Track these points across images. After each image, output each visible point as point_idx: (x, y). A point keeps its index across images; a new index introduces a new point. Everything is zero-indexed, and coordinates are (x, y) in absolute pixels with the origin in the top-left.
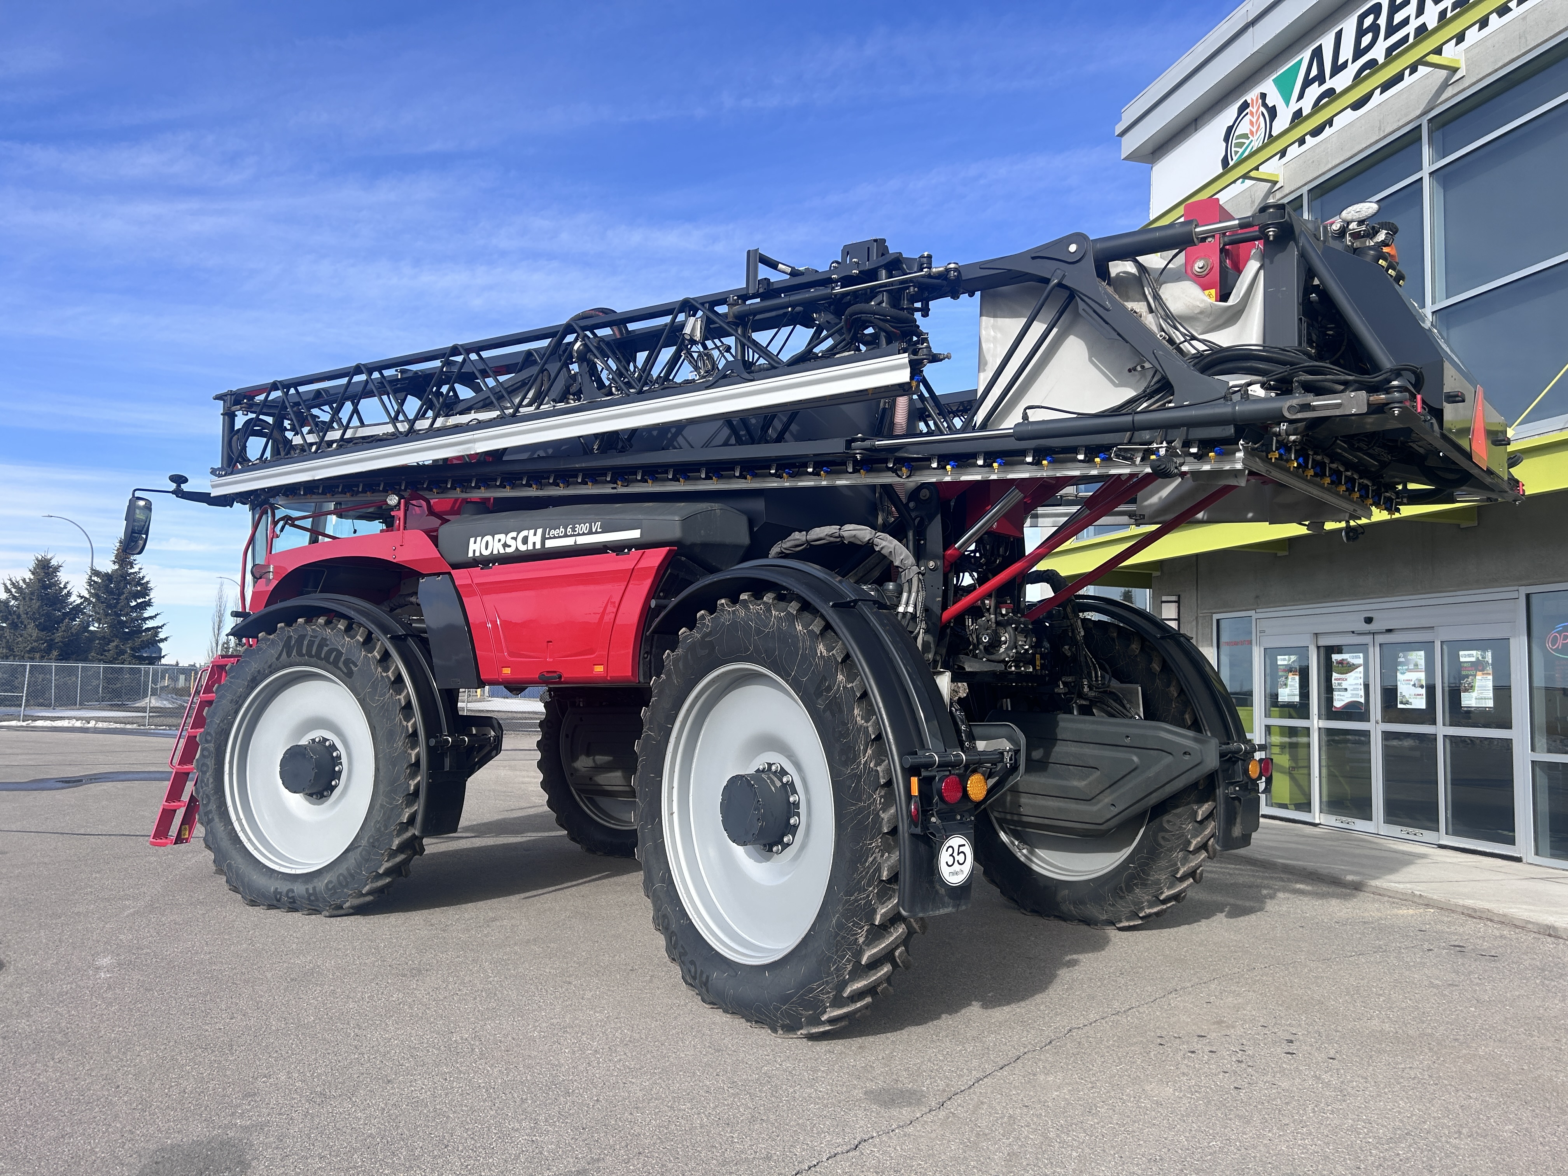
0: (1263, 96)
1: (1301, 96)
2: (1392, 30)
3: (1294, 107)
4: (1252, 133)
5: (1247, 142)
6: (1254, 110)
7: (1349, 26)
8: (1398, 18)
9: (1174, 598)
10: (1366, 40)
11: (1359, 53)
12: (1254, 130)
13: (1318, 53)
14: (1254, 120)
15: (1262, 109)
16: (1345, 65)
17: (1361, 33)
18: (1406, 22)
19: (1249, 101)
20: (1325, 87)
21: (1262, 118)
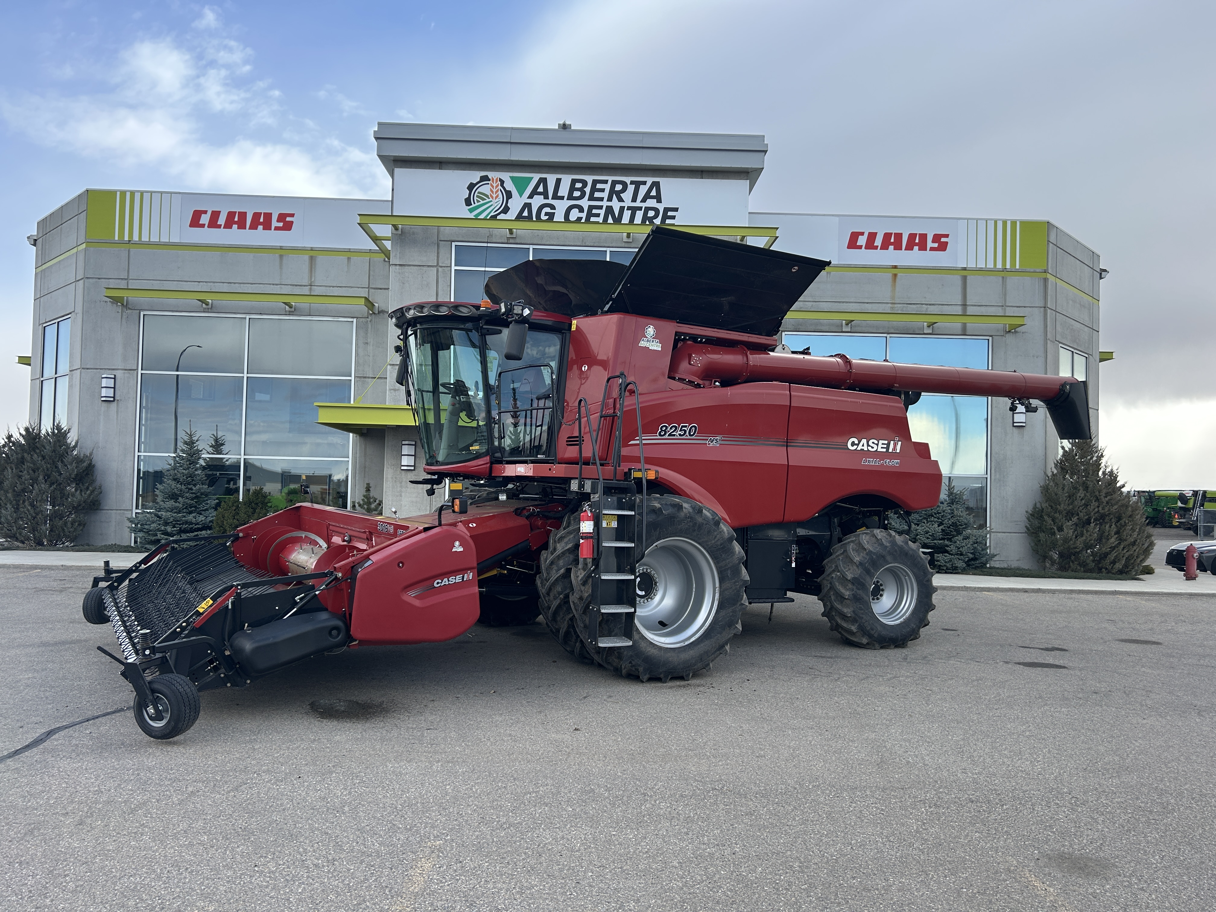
0: (502, 182)
1: (531, 197)
2: (591, 198)
3: (525, 199)
4: (493, 198)
5: (488, 200)
6: (495, 185)
7: (566, 180)
8: (597, 195)
9: (414, 443)
10: (577, 194)
11: (570, 197)
12: (494, 196)
13: (543, 181)
14: (494, 190)
15: (500, 187)
16: (562, 198)
17: (572, 189)
18: (601, 199)
19: (490, 178)
20: (546, 201)
21: (500, 192)
